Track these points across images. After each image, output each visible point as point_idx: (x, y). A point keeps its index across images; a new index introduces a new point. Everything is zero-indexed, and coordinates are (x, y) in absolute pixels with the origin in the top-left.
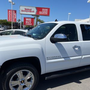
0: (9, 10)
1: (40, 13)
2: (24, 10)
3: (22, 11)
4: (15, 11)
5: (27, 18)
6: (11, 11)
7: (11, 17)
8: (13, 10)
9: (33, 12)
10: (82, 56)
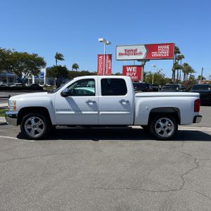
0: (99, 55)
1: (154, 54)
2: (124, 52)
3: (121, 54)
4: (110, 56)
5: (129, 66)
6: (103, 57)
7: (102, 67)
8: (106, 55)
9: (141, 53)
10: (99, 111)
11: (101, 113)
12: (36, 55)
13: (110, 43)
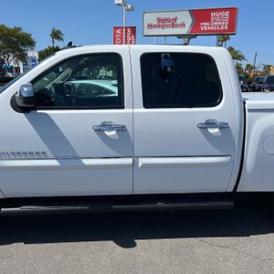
0: (116, 28)
1: (205, 26)
2: (155, 22)
3: (150, 26)
4: (133, 30)
6: (122, 32)
8: (126, 28)
9: (183, 25)
10: (135, 158)
11: (142, 161)
12: (19, 29)
13: (132, 9)
